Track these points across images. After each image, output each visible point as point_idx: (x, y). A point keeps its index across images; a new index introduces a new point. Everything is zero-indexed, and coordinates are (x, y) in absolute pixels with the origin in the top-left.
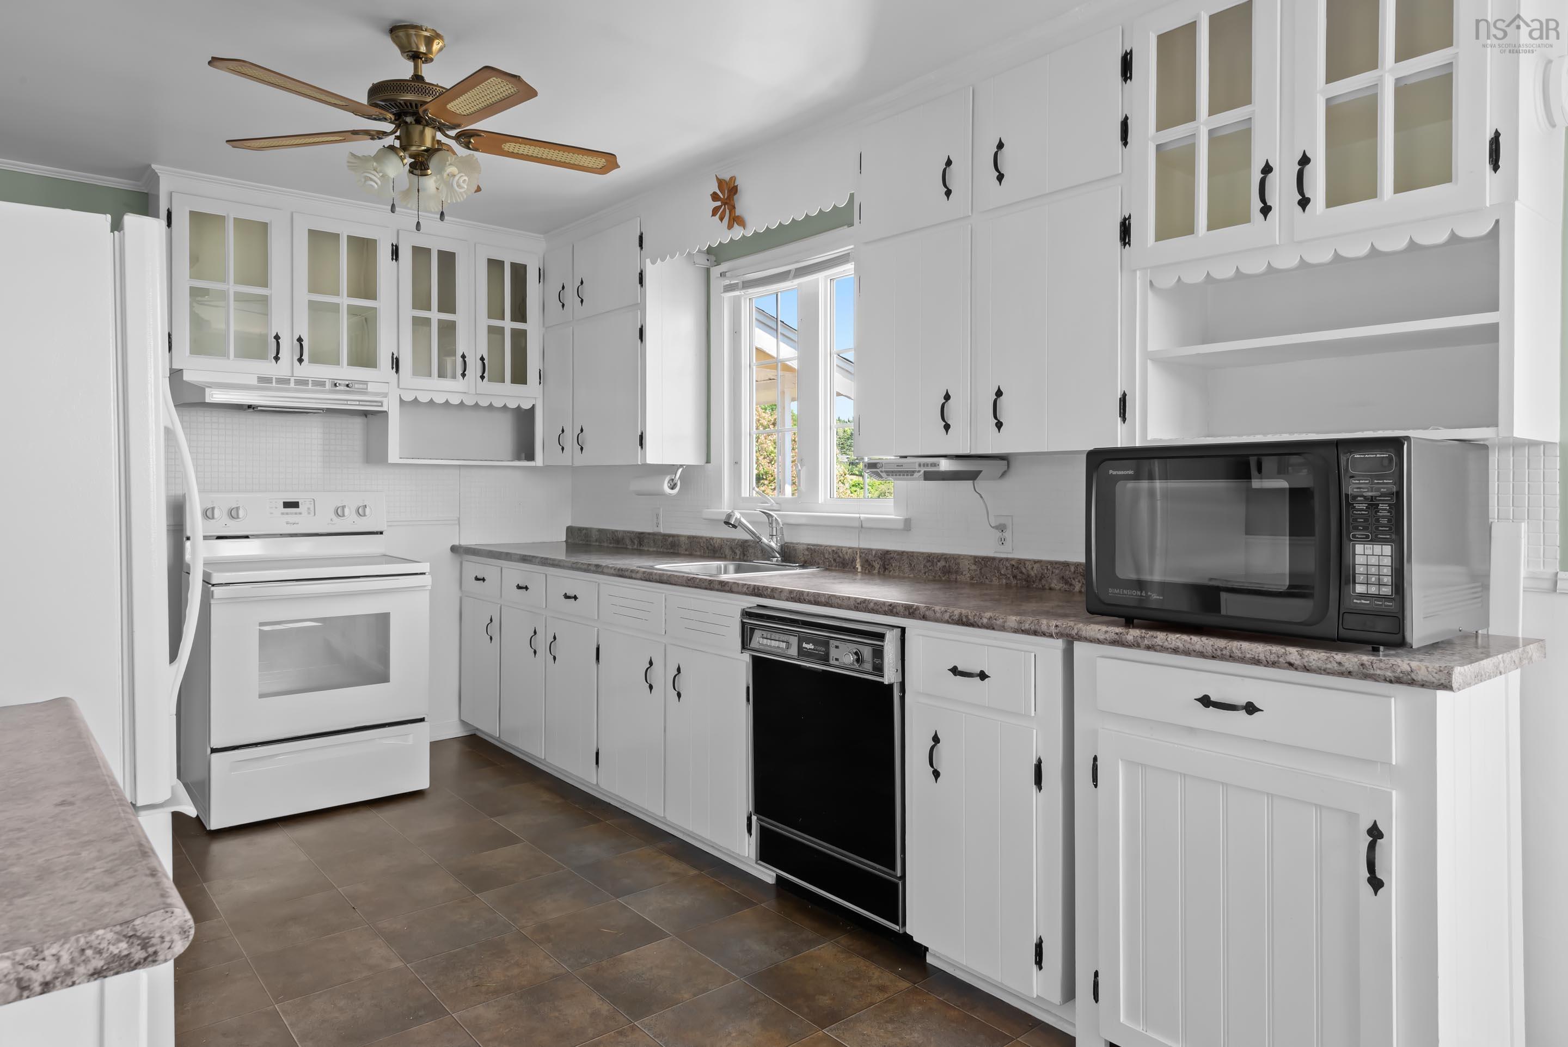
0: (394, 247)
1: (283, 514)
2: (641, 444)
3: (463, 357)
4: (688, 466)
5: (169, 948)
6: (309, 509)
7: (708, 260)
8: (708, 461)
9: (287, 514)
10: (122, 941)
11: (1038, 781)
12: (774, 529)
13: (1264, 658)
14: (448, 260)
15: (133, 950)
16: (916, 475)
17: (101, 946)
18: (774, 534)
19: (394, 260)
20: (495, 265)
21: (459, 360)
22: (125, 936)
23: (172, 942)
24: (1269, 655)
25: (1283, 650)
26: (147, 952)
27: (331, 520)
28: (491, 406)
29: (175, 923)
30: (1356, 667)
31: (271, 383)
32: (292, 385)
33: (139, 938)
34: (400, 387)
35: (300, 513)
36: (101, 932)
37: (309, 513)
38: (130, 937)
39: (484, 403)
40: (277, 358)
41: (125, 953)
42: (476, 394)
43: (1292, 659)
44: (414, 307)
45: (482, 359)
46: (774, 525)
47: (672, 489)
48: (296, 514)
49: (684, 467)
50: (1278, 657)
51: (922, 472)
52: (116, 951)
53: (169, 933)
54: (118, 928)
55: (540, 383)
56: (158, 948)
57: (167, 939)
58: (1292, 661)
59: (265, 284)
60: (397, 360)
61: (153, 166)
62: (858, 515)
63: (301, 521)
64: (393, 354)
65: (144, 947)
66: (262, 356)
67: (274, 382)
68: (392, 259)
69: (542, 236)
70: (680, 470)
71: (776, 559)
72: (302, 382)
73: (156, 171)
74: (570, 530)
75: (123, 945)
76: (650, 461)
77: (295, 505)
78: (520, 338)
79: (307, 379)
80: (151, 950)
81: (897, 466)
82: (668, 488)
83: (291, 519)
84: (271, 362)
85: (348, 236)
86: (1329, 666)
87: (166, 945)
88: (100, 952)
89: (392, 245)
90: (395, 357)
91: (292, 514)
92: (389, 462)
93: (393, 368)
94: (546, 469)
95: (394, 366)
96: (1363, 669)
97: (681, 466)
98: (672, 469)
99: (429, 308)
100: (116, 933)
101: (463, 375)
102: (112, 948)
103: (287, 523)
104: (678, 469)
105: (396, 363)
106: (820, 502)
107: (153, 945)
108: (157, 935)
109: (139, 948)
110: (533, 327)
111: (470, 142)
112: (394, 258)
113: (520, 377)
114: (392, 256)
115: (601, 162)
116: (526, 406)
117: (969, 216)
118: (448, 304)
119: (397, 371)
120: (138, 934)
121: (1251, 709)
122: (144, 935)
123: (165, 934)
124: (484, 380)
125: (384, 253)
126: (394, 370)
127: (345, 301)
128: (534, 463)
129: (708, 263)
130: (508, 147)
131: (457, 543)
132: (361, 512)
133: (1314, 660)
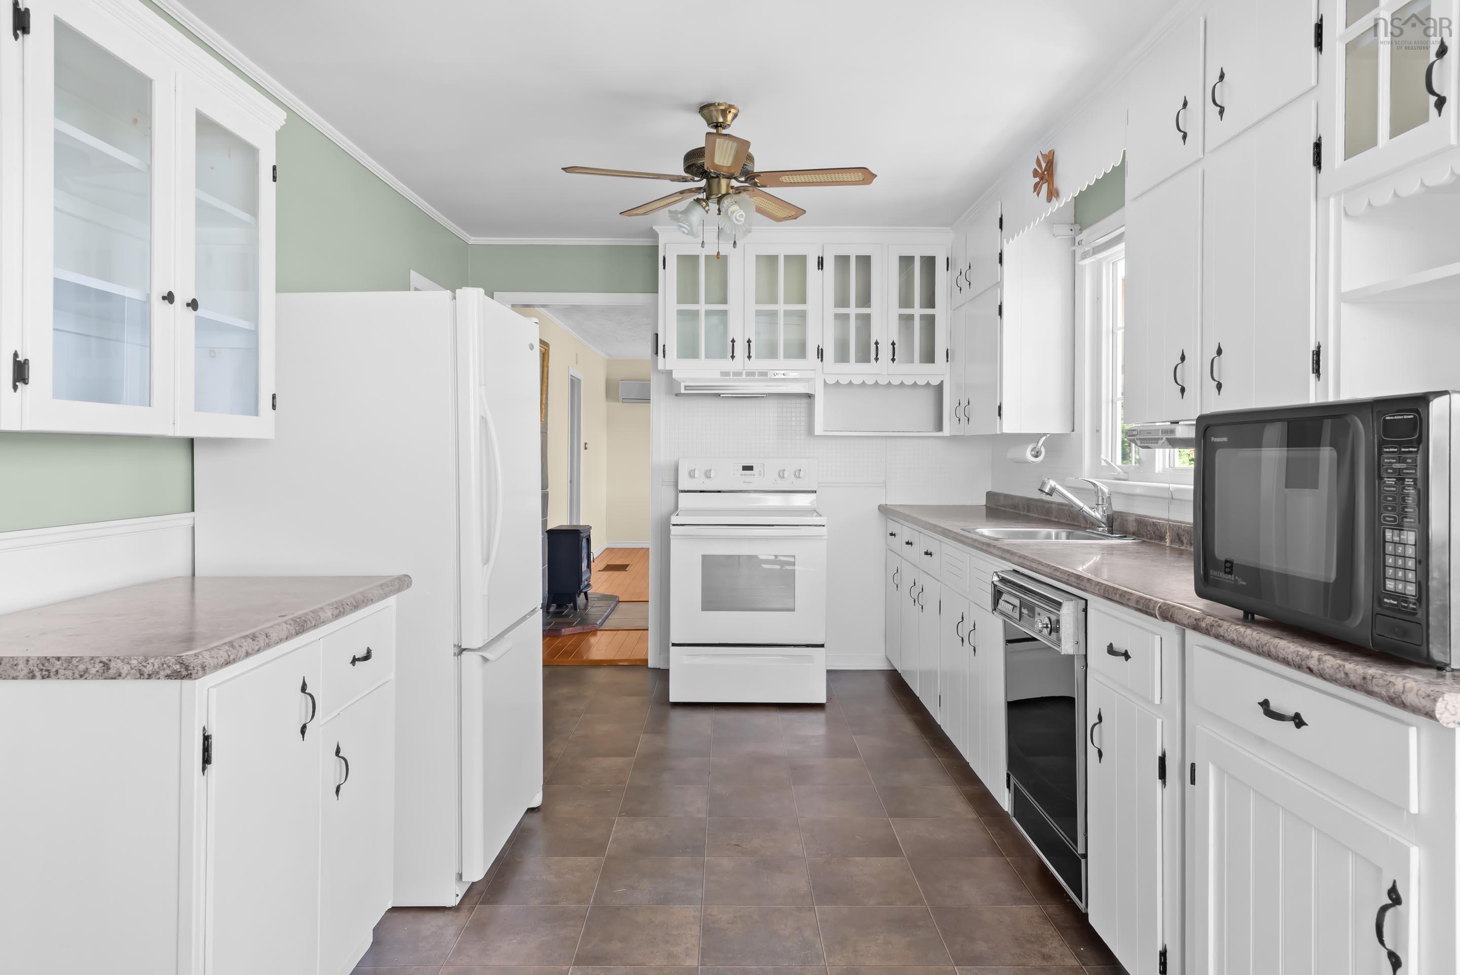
0: (820, 259)
1: (742, 475)
2: (1000, 415)
3: (877, 343)
4: (1052, 435)
5: (197, 673)
6: (760, 471)
7: (1071, 230)
8: (1073, 431)
9: (745, 475)
10: (177, 664)
11: (1163, 775)
12: (1100, 498)
13: (1291, 660)
14: (865, 262)
15: (182, 670)
16: (1160, 442)
17: (170, 664)
18: (1100, 503)
19: (820, 270)
20: (906, 262)
21: (873, 347)
22: (179, 662)
23: (198, 670)
24: (1295, 656)
25: (1308, 653)
26: (187, 672)
27: (776, 481)
28: (902, 384)
29: (199, 662)
30: (1359, 681)
31: (729, 376)
32: (744, 376)
33: (184, 664)
34: (824, 373)
35: (754, 475)
36: (169, 658)
37: (760, 475)
38: (181, 663)
39: (896, 381)
40: (733, 357)
41: (179, 670)
42: (888, 374)
43: (1312, 664)
44: (836, 306)
45: (893, 344)
46: (1100, 494)
47: (1036, 456)
48: (751, 475)
49: (1048, 435)
50: (1301, 659)
51: (1164, 439)
52: (175, 669)
53: (197, 666)
54: (176, 658)
55: (948, 361)
56: (192, 671)
57: (196, 669)
58: (1311, 666)
59: (724, 301)
60: (822, 350)
61: (654, 228)
62: (1167, 485)
63: (754, 480)
64: (819, 346)
65: (187, 670)
66: (723, 356)
67: (731, 375)
68: (819, 269)
69: (949, 228)
70: (1044, 438)
71: (1101, 529)
72: (751, 374)
73: (656, 230)
74: (989, 495)
75: (178, 666)
76: (1006, 430)
77: (750, 468)
78: (929, 322)
79: (754, 371)
80: (189, 672)
81: (1150, 433)
82: (1030, 456)
83: (747, 479)
84: (729, 360)
85: (785, 256)
86: (1338, 676)
87: (195, 671)
88: (169, 667)
89: (819, 257)
90: (820, 348)
91: (748, 475)
92: (816, 434)
93: (818, 358)
94: (953, 438)
95: (820, 356)
96: (1364, 683)
97: (1045, 435)
98: (1036, 437)
99: (848, 306)
100: (175, 660)
101: (877, 359)
102: (174, 666)
103: (745, 482)
104: (1041, 437)
105: (820, 353)
106: (1157, 471)
107: (190, 670)
108: (192, 666)
109: (184, 669)
110: (941, 312)
111: (756, 182)
112: (820, 267)
113: (929, 357)
114: (819, 266)
115: (859, 176)
116: (935, 382)
117: (1201, 159)
118: (865, 299)
119: (822, 360)
120: (184, 663)
121: (1299, 721)
122: (187, 664)
123: (195, 666)
124: (895, 362)
125: (812, 263)
126: (820, 358)
127: (781, 307)
128: (942, 433)
129: (1072, 233)
130: (785, 179)
131: (884, 503)
132: (797, 475)
133: (1328, 667)
